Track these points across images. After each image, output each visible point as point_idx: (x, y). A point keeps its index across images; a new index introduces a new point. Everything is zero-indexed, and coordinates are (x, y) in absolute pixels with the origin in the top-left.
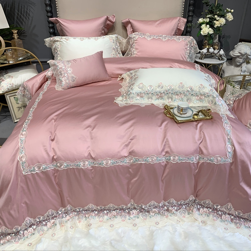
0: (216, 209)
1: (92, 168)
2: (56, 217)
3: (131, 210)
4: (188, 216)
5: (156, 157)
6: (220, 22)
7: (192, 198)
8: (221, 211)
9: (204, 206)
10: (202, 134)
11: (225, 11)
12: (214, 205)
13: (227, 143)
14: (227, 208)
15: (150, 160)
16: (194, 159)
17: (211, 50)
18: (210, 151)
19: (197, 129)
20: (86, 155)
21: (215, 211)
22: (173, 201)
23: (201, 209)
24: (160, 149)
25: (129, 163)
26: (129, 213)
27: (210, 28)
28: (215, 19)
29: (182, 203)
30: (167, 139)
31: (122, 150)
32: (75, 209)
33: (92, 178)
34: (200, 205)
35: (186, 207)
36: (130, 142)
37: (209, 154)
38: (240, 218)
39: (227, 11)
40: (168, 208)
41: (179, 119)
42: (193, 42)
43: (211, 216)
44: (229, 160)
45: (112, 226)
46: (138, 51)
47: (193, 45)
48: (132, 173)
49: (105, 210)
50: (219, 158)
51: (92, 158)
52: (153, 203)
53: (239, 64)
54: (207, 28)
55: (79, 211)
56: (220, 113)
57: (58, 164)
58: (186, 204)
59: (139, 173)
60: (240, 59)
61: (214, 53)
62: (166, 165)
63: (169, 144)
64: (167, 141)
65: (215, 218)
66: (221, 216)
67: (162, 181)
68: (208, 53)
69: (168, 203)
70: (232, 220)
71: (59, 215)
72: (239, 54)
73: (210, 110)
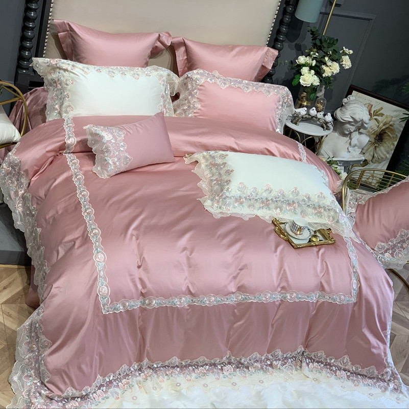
0: (329, 364)
1: (188, 308)
2: (128, 375)
3: (224, 366)
4: (296, 372)
5: (270, 293)
6: (331, 69)
7: (301, 349)
8: (335, 366)
9: (314, 360)
10: (324, 264)
11: (341, 52)
12: (328, 359)
13: (353, 278)
14: (343, 362)
15: (264, 299)
16: (313, 298)
17: (313, 112)
18: (333, 287)
19: (318, 258)
20: (184, 289)
21: (328, 367)
22: (279, 353)
23: (311, 364)
24: (276, 283)
25: (235, 301)
26: (222, 369)
27: (316, 76)
28: (325, 64)
29: (288, 356)
30: (285, 270)
31: (229, 284)
32: (152, 364)
33: (187, 320)
34: (309, 358)
35: (292, 361)
36: (238, 274)
37: (331, 292)
38: (357, 374)
39: (343, 52)
40: (271, 363)
41: (295, 241)
42: (288, 96)
43: (324, 372)
44: (354, 299)
45: (205, 386)
46: (202, 103)
47: (287, 101)
48: (238, 314)
49: (190, 365)
50: (342, 297)
51: (190, 293)
52: (256, 355)
53: (347, 133)
54: (311, 75)
55: (157, 367)
56: (344, 236)
57: (147, 302)
58: (292, 358)
59: (247, 315)
60: (351, 127)
61: (316, 118)
62: (280, 304)
63: (286, 277)
64: (285, 272)
65: (328, 375)
66: (335, 372)
67: (272, 325)
68: (307, 116)
69: (272, 355)
70: (348, 377)
71: (131, 373)
72: (351, 120)
73: (330, 229)
